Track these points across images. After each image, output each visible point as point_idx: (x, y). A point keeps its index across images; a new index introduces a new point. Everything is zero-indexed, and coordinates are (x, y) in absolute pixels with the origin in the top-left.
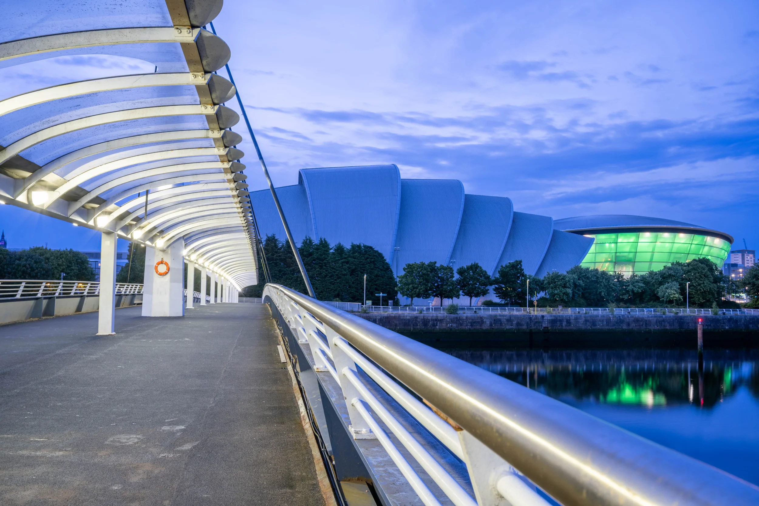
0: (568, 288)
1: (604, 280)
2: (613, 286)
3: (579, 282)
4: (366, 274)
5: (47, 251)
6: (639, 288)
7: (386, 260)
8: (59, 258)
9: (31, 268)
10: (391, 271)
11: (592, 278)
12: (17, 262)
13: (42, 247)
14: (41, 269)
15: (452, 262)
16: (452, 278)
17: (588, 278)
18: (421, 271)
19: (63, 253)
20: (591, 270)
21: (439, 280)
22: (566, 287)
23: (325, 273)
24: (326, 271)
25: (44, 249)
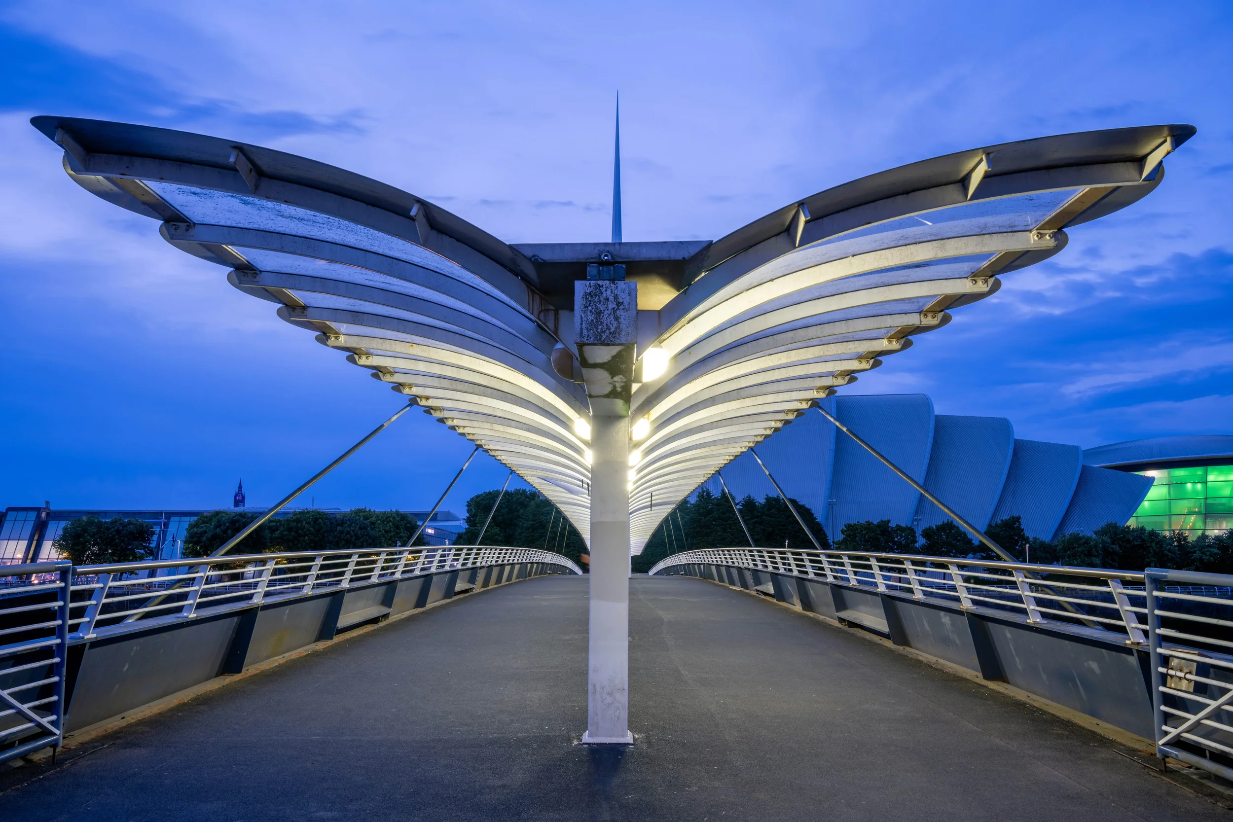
0: (1095, 556)
1: (1153, 545)
2: (1169, 554)
3: (1113, 548)
4: (789, 540)
5: (371, 513)
6: (1211, 556)
7: (816, 519)
8: (386, 523)
9: (356, 535)
10: (825, 534)
11: (1135, 541)
12: (339, 528)
13: (365, 508)
14: (368, 537)
15: (916, 519)
16: (915, 544)
17: (1128, 541)
18: (867, 533)
19: (390, 515)
20: (1133, 529)
21: (895, 547)
22: (1092, 556)
23: (730, 538)
24: (732, 535)
25: (367, 512)
